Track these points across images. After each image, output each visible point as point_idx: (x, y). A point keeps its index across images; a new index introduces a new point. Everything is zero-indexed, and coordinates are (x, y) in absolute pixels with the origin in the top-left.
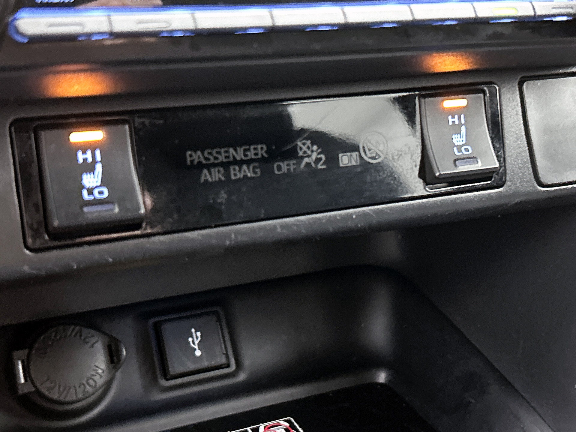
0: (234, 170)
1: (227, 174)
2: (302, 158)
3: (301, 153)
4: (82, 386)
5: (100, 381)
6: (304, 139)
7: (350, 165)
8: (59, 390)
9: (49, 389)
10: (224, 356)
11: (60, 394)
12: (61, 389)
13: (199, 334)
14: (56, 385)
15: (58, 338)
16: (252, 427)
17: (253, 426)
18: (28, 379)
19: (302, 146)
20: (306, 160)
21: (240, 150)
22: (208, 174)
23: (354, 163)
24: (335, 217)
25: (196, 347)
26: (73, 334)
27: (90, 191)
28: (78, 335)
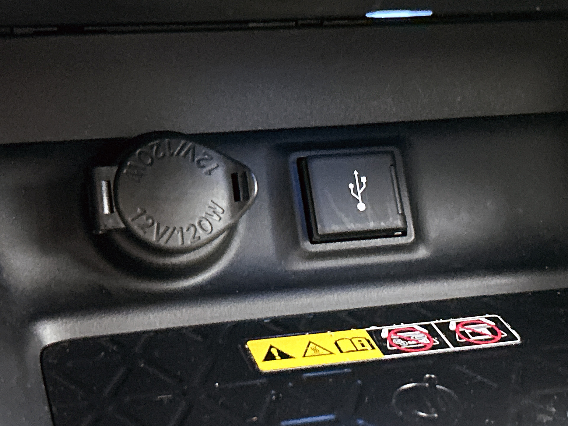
4: (192, 229)
5: (218, 225)
8: (158, 232)
9: (145, 227)
10: (399, 217)
11: (159, 237)
12: (162, 230)
13: (364, 179)
14: (153, 224)
15: (161, 154)
16: (437, 321)
17: (439, 320)
18: (115, 210)
25: (359, 198)
26: (182, 153)
28: (190, 155)
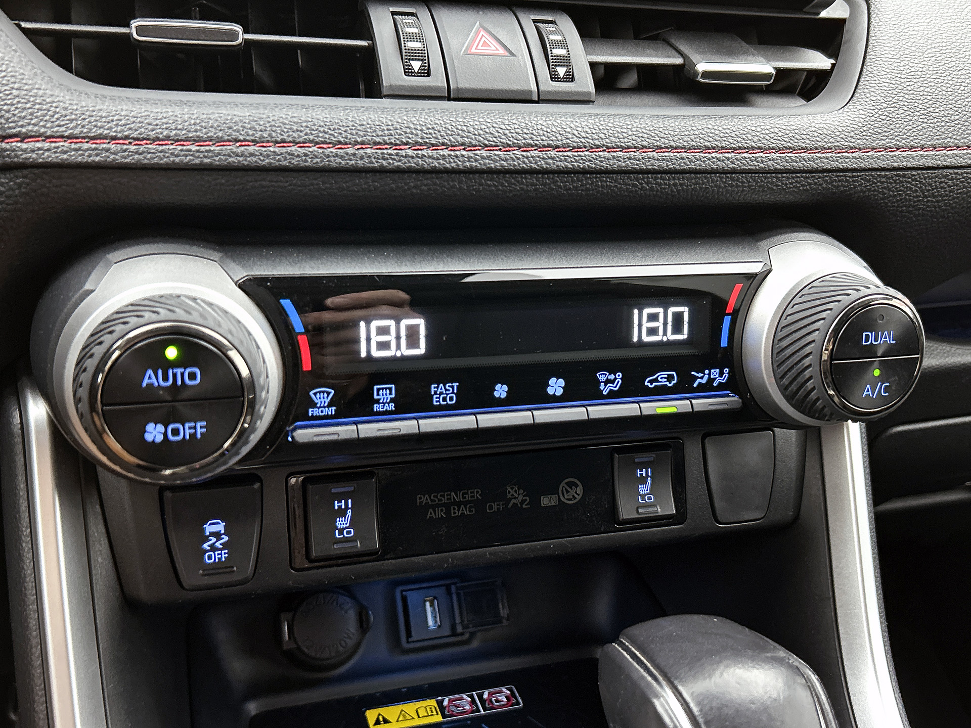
0: (454, 509)
1: (448, 512)
2: (511, 499)
3: (509, 496)
4: (335, 646)
5: (350, 643)
6: (513, 485)
7: (550, 504)
8: (316, 649)
9: (308, 648)
11: (317, 652)
12: (318, 648)
14: (313, 645)
17: (478, 691)
18: (292, 637)
19: (510, 490)
20: (513, 501)
21: (460, 494)
22: (433, 513)
23: (553, 504)
24: (536, 546)
26: (331, 601)
27: (341, 531)
28: (334, 602)
